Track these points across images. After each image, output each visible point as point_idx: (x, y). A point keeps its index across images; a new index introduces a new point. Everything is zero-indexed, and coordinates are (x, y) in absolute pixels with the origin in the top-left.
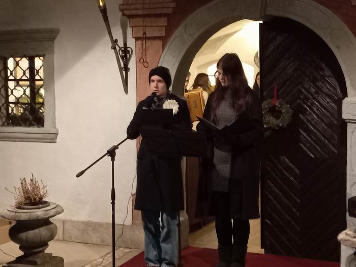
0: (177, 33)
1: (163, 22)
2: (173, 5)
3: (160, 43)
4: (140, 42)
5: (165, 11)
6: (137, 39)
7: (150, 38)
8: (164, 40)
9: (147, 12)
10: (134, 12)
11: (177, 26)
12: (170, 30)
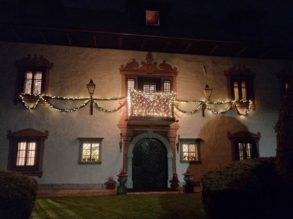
1: (130, 138)
2: (133, 134)
3: (130, 142)
4: (125, 141)
9: (127, 135)
11: (134, 139)
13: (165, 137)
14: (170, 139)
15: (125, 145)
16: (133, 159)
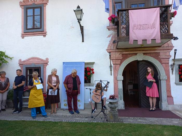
0: (123, 63)
1: (120, 61)
2: (122, 58)
3: (119, 65)
4: (114, 65)
5: (120, 59)
6: (114, 64)
7: (117, 64)
8: (120, 64)
9: (116, 59)
10: (113, 59)
11: (123, 62)
12: (121, 63)
13: (157, 59)
14: (162, 60)
15: (115, 69)
16: (123, 81)
